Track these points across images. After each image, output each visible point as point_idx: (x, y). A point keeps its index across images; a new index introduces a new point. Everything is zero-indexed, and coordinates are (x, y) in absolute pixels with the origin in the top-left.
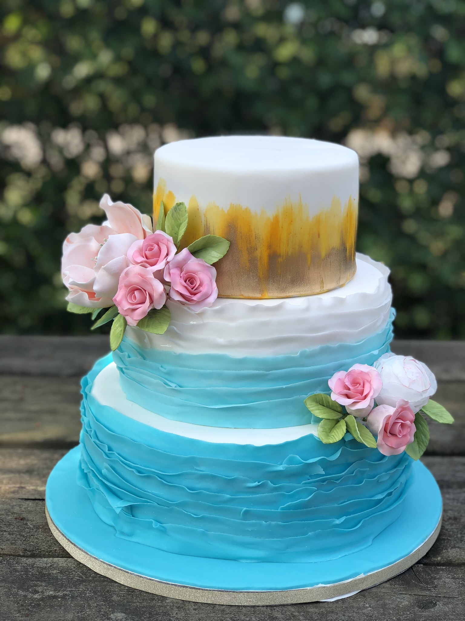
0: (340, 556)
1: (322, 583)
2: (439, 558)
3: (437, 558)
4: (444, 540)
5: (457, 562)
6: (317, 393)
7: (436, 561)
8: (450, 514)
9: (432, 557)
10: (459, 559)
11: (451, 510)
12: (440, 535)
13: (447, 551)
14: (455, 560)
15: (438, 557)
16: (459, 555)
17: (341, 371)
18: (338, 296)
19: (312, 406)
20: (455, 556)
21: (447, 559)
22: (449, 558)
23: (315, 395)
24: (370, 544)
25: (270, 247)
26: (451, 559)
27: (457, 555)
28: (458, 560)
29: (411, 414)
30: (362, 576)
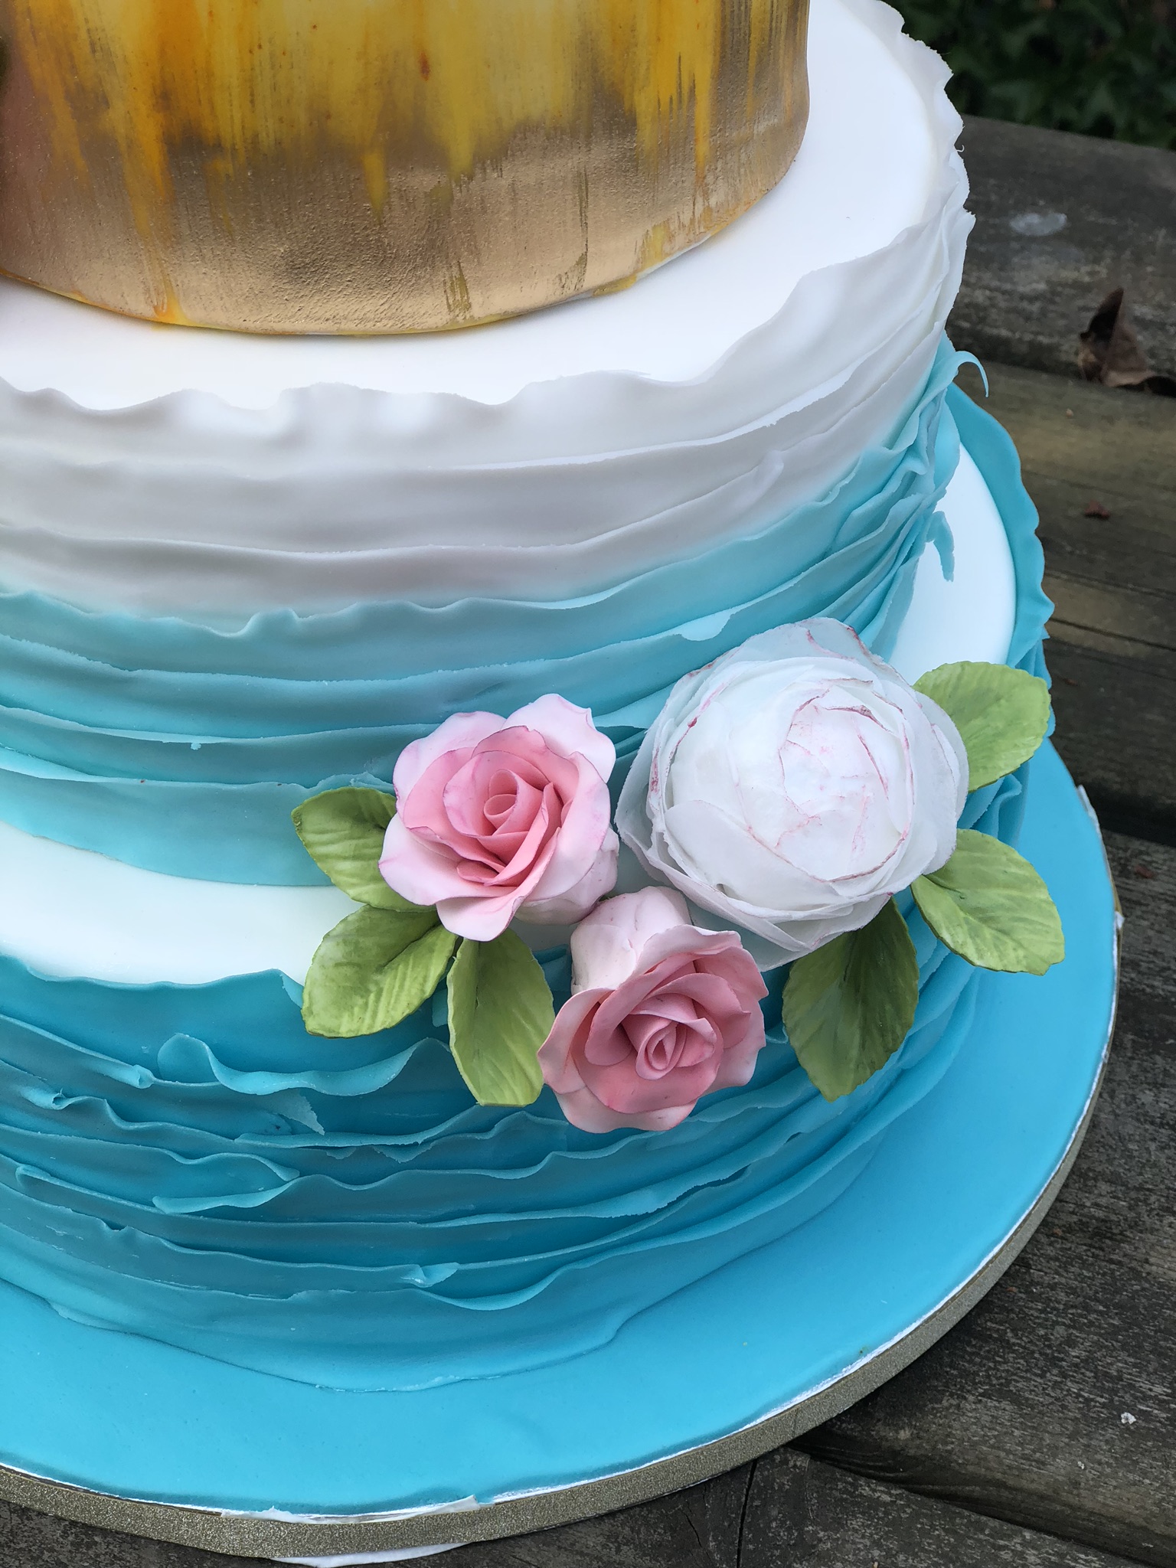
0: (438, 1380)
1: (282, 1507)
2: (904, 1434)
3: (900, 1428)
4: (985, 1338)
5: (970, 1468)
6: (363, 786)
7: (887, 1440)
8: (1100, 1199)
9: (879, 1420)
10: (985, 1459)
11: (1113, 1179)
12: (984, 1306)
13: (958, 1407)
14: (968, 1460)
15: (903, 1428)
16: (992, 1441)
17: (479, 714)
18: (461, 394)
19: (325, 837)
20: (974, 1445)
21: (934, 1448)
22: (946, 1443)
23: (352, 792)
24: (602, 1340)
25: (164, 97)
26: (950, 1452)
27: (984, 1440)
28: (978, 1464)
29: (728, 989)
30: (468, 1504)
